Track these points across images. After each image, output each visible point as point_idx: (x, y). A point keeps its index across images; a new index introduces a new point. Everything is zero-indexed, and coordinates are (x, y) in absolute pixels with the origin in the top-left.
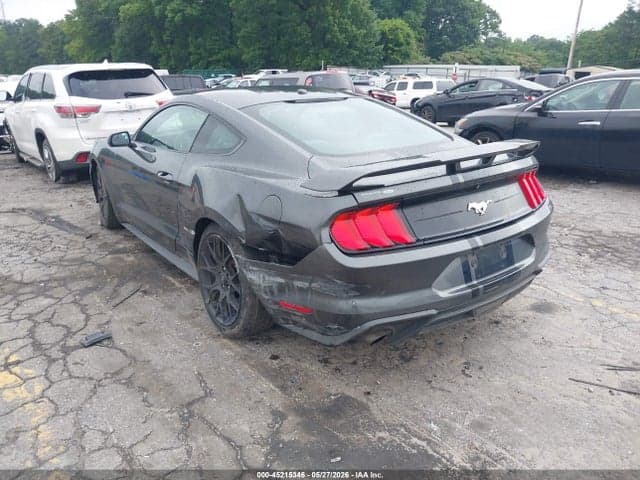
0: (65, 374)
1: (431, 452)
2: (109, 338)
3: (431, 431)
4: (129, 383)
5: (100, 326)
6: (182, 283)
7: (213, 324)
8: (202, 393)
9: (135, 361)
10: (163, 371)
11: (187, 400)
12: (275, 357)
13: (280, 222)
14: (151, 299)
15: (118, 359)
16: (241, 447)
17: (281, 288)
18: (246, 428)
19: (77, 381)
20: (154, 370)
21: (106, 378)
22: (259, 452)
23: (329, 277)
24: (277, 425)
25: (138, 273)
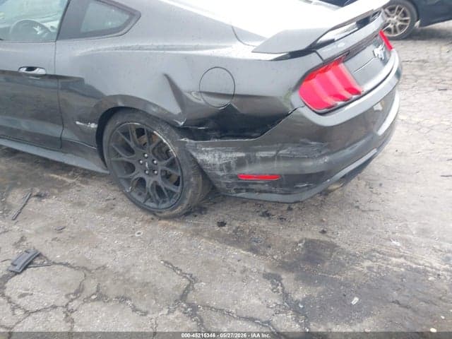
0: (19, 312)
1: (414, 266)
2: (39, 255)
3: (397, 248)
4: (101, 297)
5: (17, 245)
6: (73, 177)
7: (138, 209)
8: (185, 282)
9: (90, 271)
10: (128, 271)
11: (178, 293)
12: (222, 224)
13: (233, 96)
14: (50, 201)
15: (69, 276)
16: (268, 322)
17: (240, 163)
18: (255, 301)
19: (39, 315)
20: (117, 274)
21: (72, 300)
22: (288, 320)
23: (302, 140)
24: (279, 288)
25: (15, 178)
